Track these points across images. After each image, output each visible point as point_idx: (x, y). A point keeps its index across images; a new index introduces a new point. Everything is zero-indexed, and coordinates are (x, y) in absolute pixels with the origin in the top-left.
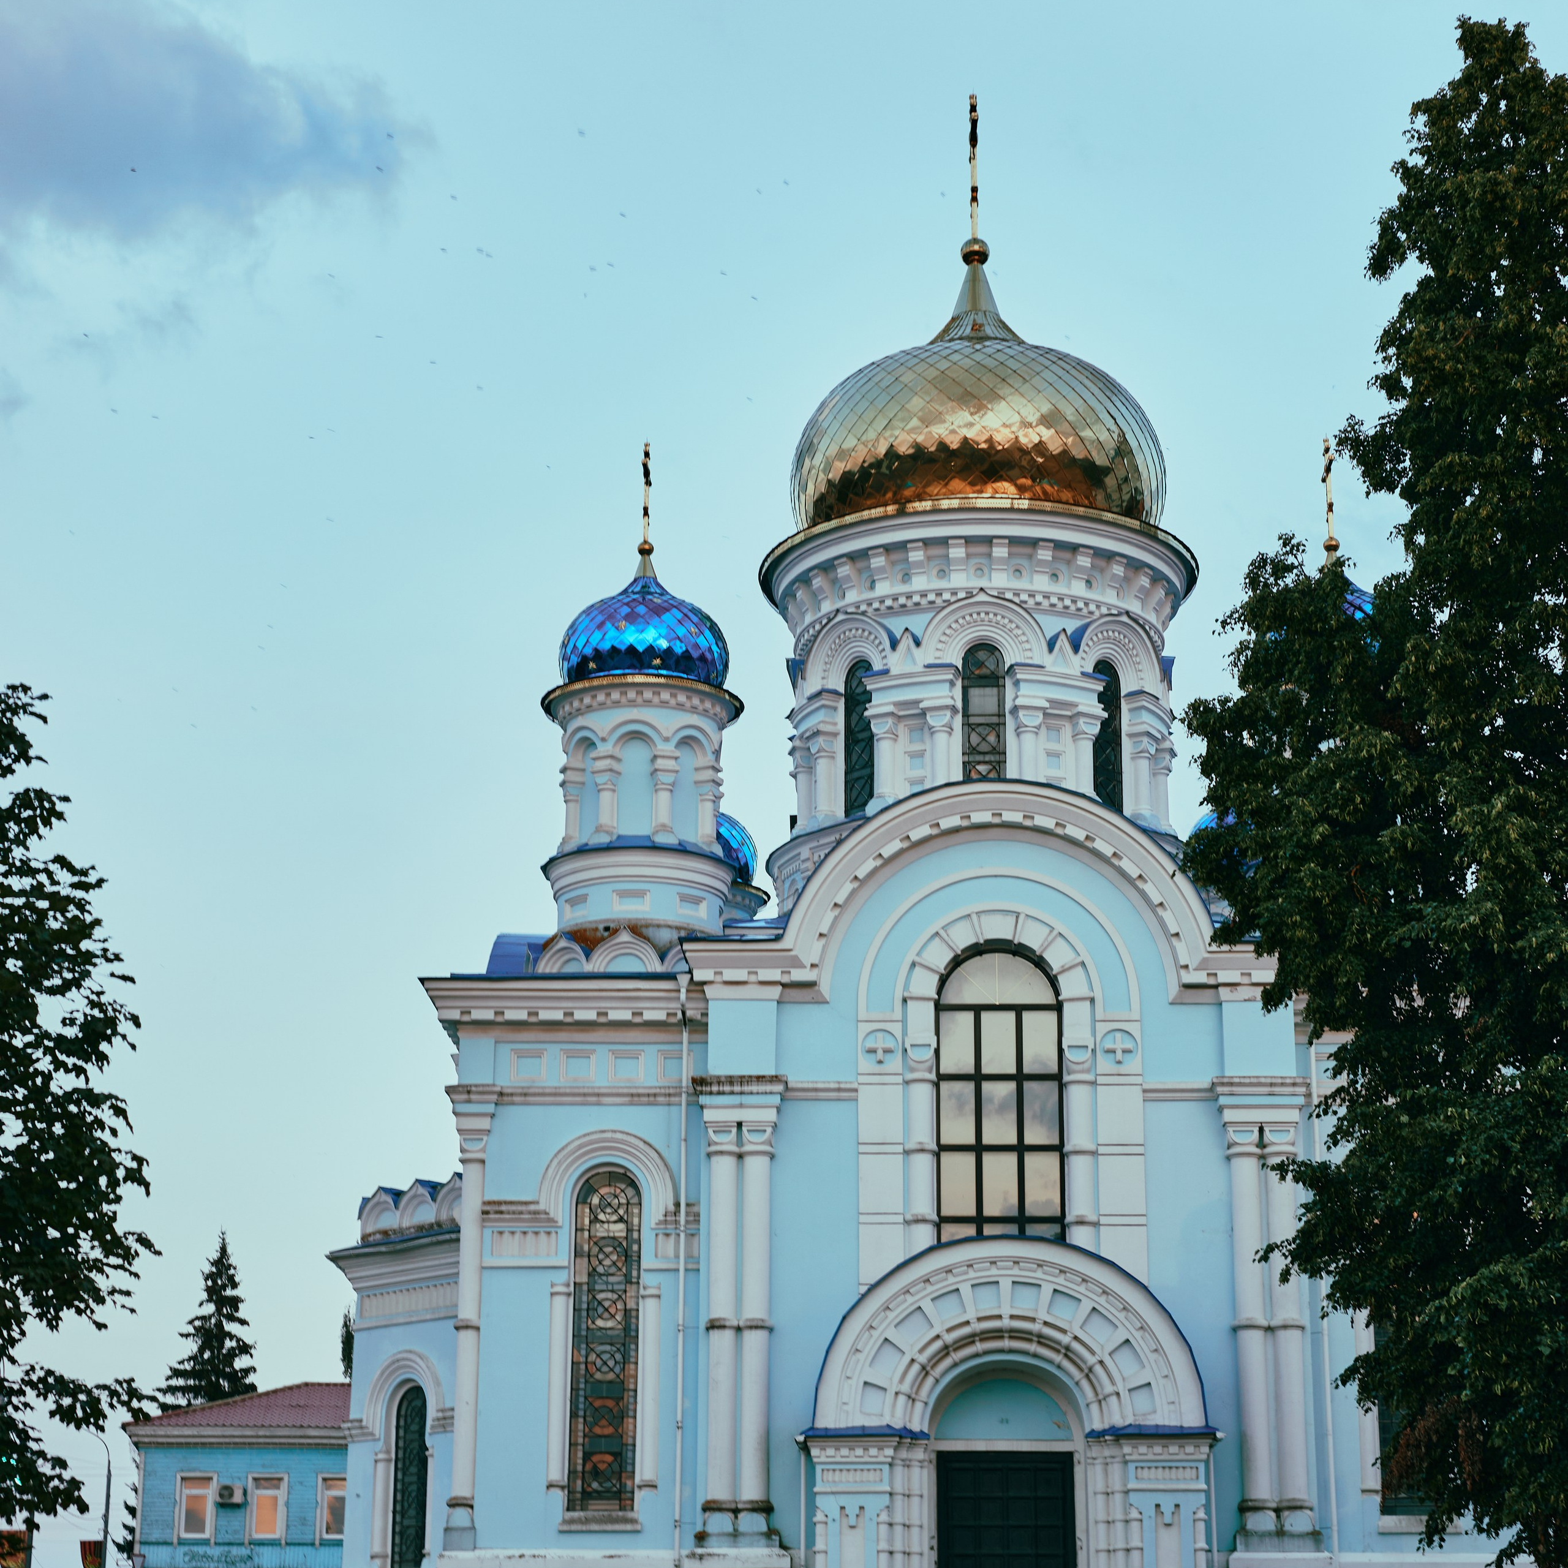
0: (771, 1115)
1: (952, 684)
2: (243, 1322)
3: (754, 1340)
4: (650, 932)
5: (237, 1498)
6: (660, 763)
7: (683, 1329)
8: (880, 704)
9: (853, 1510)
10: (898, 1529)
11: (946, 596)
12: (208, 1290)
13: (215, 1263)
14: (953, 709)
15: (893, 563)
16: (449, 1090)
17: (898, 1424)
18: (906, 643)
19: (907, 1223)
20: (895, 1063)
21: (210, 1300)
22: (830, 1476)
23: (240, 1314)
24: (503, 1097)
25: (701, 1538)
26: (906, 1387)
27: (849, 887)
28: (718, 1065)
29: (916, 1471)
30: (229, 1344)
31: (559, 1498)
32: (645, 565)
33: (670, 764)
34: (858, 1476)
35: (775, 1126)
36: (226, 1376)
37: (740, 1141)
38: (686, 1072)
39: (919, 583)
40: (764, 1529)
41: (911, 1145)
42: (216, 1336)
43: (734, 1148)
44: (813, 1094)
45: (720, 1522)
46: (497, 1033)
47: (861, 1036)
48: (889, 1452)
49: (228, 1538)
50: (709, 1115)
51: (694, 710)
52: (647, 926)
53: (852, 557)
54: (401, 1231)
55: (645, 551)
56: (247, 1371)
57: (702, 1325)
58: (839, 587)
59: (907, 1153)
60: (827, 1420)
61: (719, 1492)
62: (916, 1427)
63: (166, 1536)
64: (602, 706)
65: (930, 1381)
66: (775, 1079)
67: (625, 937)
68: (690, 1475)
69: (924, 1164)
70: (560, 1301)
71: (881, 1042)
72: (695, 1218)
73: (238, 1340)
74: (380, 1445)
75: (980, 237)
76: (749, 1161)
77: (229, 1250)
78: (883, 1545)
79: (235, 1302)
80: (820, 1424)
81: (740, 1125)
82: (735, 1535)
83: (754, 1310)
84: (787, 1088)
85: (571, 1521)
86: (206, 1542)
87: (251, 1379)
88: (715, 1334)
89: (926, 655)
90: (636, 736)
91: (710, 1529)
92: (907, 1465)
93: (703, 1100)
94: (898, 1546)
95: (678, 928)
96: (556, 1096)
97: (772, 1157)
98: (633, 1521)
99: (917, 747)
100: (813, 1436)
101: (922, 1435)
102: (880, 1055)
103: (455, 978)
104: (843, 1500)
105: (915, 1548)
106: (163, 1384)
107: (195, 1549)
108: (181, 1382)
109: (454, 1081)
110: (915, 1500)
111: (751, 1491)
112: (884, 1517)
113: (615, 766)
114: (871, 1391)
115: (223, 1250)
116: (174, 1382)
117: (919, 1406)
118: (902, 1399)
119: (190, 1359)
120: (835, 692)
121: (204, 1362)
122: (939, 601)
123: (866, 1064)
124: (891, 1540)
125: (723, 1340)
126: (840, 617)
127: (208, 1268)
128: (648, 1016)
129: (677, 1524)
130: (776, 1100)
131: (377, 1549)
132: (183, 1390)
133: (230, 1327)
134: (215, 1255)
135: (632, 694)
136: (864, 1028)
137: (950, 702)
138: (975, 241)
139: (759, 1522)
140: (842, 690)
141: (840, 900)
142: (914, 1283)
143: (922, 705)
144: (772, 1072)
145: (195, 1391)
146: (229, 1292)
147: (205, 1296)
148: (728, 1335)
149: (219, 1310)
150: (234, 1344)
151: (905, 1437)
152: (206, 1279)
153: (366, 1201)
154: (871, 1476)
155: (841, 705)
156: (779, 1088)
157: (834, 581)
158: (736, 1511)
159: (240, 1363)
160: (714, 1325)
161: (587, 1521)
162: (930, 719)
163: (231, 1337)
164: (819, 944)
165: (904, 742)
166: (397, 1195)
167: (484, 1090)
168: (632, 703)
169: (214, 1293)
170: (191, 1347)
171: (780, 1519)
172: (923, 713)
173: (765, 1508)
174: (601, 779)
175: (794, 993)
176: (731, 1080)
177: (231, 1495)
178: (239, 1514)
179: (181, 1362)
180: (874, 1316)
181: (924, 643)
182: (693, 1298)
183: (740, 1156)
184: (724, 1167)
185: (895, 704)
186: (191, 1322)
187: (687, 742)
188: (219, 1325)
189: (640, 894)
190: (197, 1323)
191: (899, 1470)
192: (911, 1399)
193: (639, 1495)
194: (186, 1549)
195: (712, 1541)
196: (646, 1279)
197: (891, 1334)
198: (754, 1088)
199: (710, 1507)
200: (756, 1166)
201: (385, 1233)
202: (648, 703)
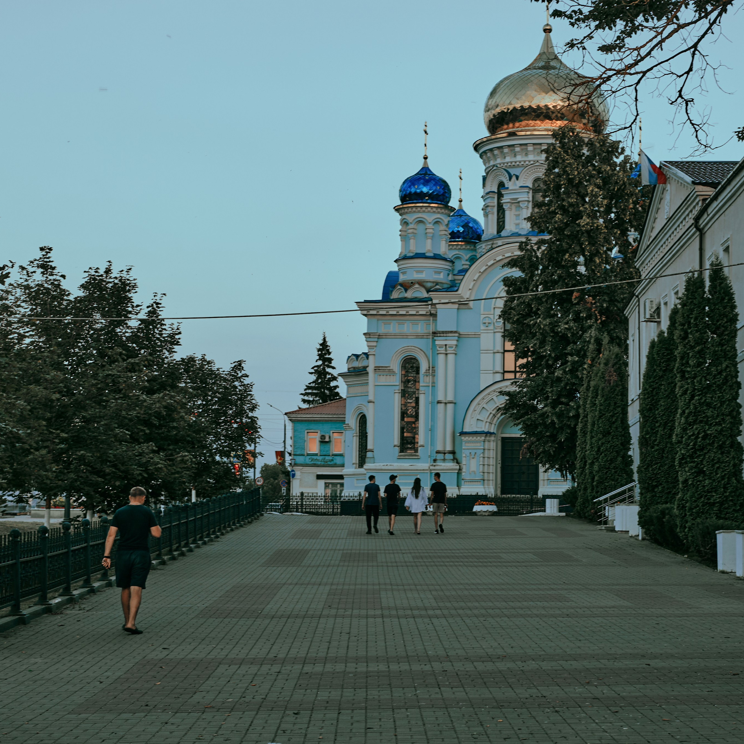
0: (455, 342)
1: (528, 192)
2: (334, 368)
3: (450, 406)
4: (425, 284)
5: (327, 439)
6: (428, 231)
7: (432, 403)
8: (506, 199)
9: (473, 453)
10: (486, 459)
11: (527, 163)
12: (319, 355)
13: (321, 345)
14: (528, 201)
15: (511, 150)
16: (365, 334)
17: (486, 431)
18: (514, 178)
19: (494, 373)
20: (491, 327)
21: (320, 359)
22: (467, 444)
23: (332, 365)
24: (380, 336)
25: (435, 461)
26: (489, 420)
27: (478, 275)
28: (440, 328)
29: (492, 443)
30: (328, 376)
31: (397, 449)
32: (425, 163)
33: (431, 231)
34: (475, 444)
35: (456, 345)
36: (328, 389)
37: (446, 350)
38: (431, 329)
39: (519, 158)
40: (452, 458)
41: (495, 351)
42: (323, 373)
43: (444, 352)
44: (468, 336)
45: (440, 456)
46: (378, 317)
47: (482, 319)
48: (483, 438)
49: (324, 453)
50: (437, 343)
51: (439, 213)
52: (424, 282)
53: (499, 148)
54: (358, 368)
55: (426, 158)
56: (336, 387)
57: (436, 402)
58: (495, 157)
59: (494, 353)
60: (466, 430)
61: (440, 448)
62: (492, 431)
63: (302, 453)
64: (410, 212)
65: (496, 419)
66: (455, 332)
67: (417, 286)
68: (433, 443)
69: (499, 356)
70: (397, 395)
71: (487, 321)
72: (434, 371)
73: (332, 375)
74: (354, 431)
75: (550, 23)
76: (449, 356)
77: (327, 340)
78: (481, 463)
79: (330, 360)
80: (464, 430)
81: (446, 345)
82: (444, 460)
83: (450, 398)
84: (460, 334)
85: (401, 456)
86: (316, 455)
87: (337, 390)
88: (439, 404)
89: (520, 183)
90: (421, 222)
91: (438, 458)
92: (489, 441)
93: (435, 338)
94: (486, 463)
95: (433, 282)
96: (395, 336)
97: (456, 354)
98: (418, 456)
99: (517, 213)
100: (462, 433)
101: (493, 433)
102: (487, 324)
103: (366, 302)
104: (470, 451)
105: (491, 464)
106: (304, 392)
107: (313, 457)
108: (310, 391)
109: (366, 332)
110: (492, 451)
111: (449, 448)
112: (482, 455)
113: (415, 231)
114: (479, 422)
115: (324, 339)
116: (307, 391)
117: (493, 425)
118: (488, 424)
119: (313, 382)
120: (494, 192)
121: (318, 384)
122: (525, 164)
123: (483, 327)
124: (483, 462)
125: (441, 406)
126: (495, 168)
127: (319, 347)
128: (421, 313)
129: (430, 456)
130: (456, 338)
131: (354, 462)
132: (312, 394)
133: (329, 370)
134: (321, 342)
135: (419, 209)
136: (483, 316)
137: (527, 199)
138: (548, 25)
139: (451, 456)
140: (496, 191)
141: (475, 279)
142: (491, 392)
143: (519, 200)
144: (455, 330)
145: (316, 395)
146: (327, 356)
147: (318, 357)
148: (443, 405)
149: (323, 363)
150: (330, 376)
151: (488, 434)
152: (318, 351)
153: (349, 357)
154: (478, 444)
155: (496, 196)
156: (457, 335)
157: (494, 155)
158: (445, 453)
159: (333, 384)
160: (439, 402)
161: (405, 456)
162: (521, 204)
163: (329, 374)
164: (469, 292)
165: (514, 212)
166: (357, 356)
167: (374, 334)
168: (419, 212)
169: (321, 357)
170: (313, 378)
171: (457, 456)
172: (519, 202)
173: (453, 452)
174: (410, 235)
175: (462, 306)
176: (443, 332)
177: (325, 438)
178: (328, 445)
179: (310, 384)
180: (480, 401)
181: (519, 178)
182: (434, 394)
183: (446, 354)
184: (441, 357)
185: (511, 199)
186: (313, 368)
187: (437, 222)
188: (324, 369)
189: (421, 272)
190: (316, 368)
191: (486, 443)
192: (491, 423)
193: (419, 449)
194: (310, 457)
195: (438, 461)
196: (421, 389)
197: (485, 406)
198: (450, 335)
199: (438, 452)
200: (451, 357)
201: (354, 368)
202: (424, 211)
